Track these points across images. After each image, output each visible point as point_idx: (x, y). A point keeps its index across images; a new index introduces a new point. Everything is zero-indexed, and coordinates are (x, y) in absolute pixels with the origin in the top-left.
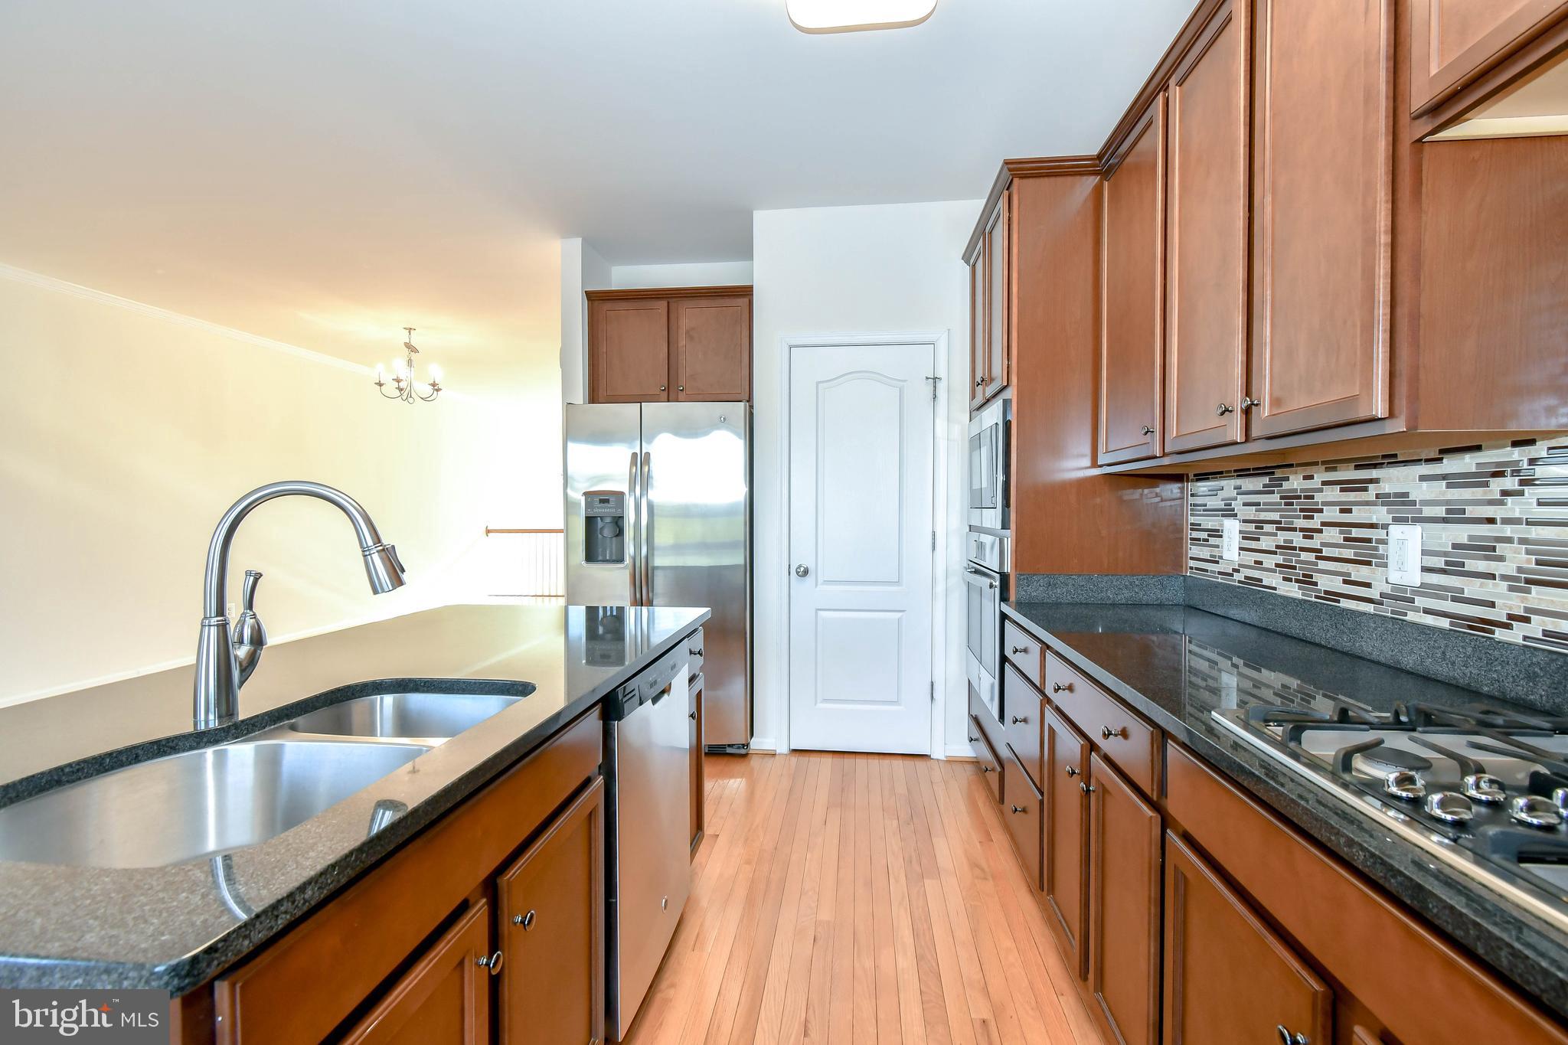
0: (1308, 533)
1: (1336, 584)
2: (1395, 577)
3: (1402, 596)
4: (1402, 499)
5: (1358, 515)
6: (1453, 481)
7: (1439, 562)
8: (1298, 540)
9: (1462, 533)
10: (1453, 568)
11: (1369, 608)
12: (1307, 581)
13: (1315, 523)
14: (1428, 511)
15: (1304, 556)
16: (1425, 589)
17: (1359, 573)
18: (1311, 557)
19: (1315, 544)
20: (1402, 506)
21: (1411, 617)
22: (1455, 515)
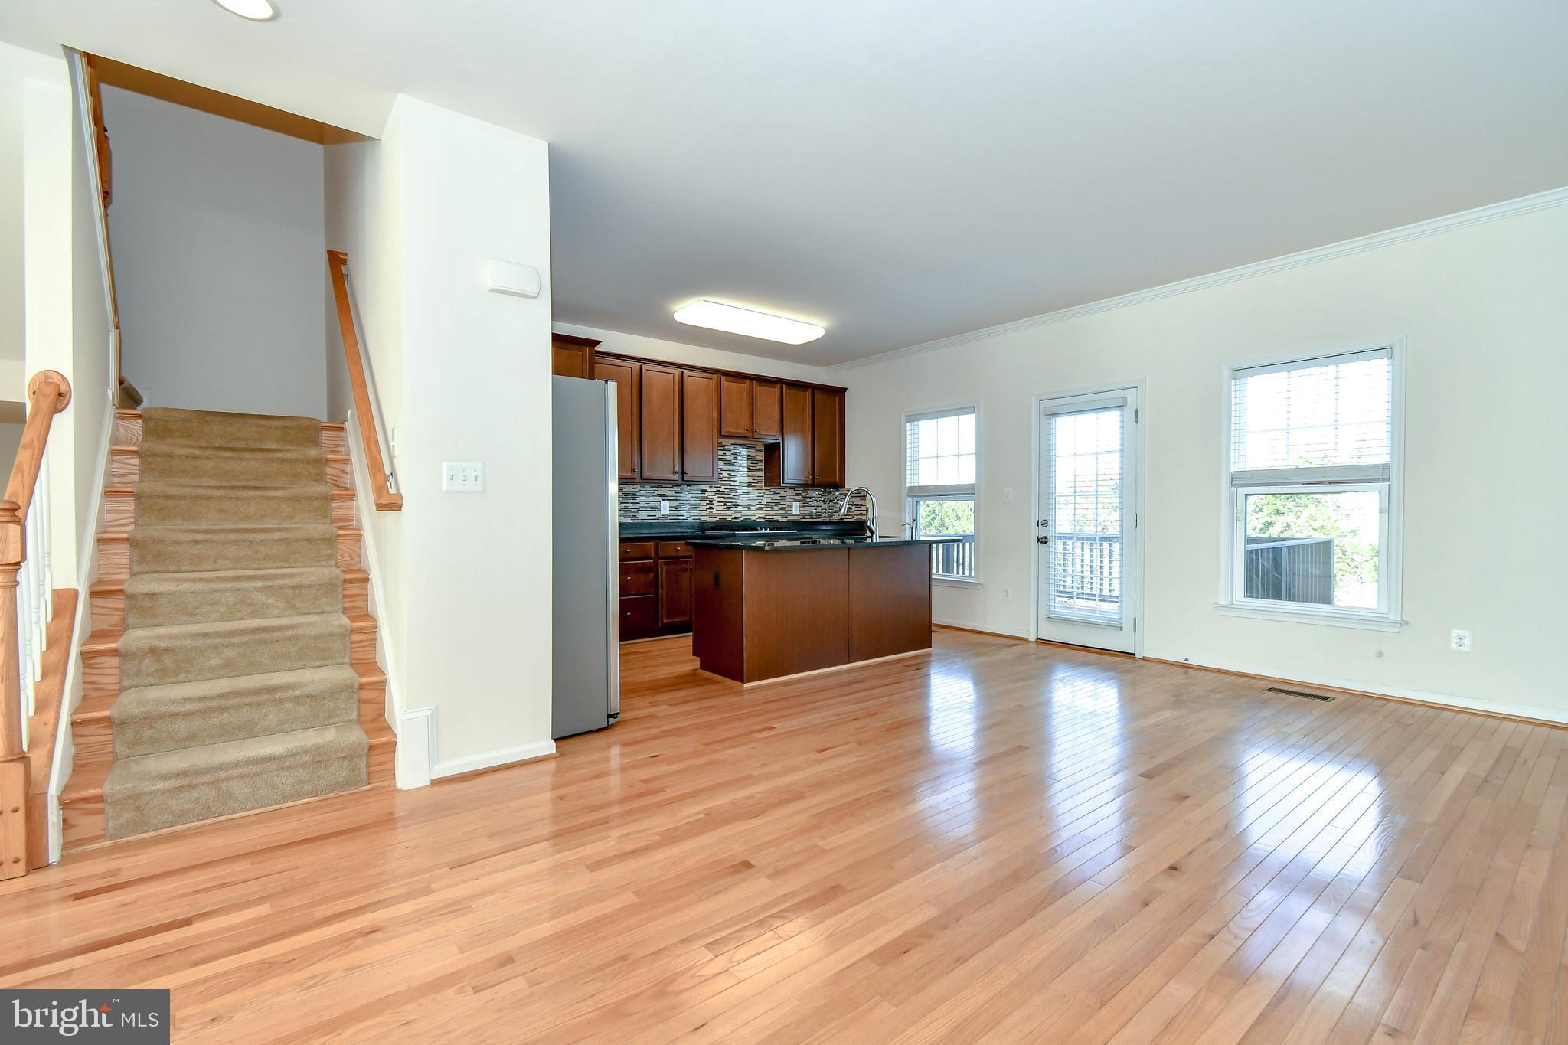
0: (634, 504)
1: (646, 517)
2: (663, 513)
3: (664, 517)
4: (664, 495)
5: (651, 499)
6: (676, 492)
7: (673, 509)
8: (630, 506)
9: (678, 502)
10: (676, 510)
11: (656, 521)
12: (635, 517)
13: (637, 500)
14: (670, 498)
15: (633, 510)
16: (670, 515)
17: (652, 513)
18: (636, 510)
19: (637, 506)
20: (664, 497)
21: (667, 521)
22: (676, 499)
